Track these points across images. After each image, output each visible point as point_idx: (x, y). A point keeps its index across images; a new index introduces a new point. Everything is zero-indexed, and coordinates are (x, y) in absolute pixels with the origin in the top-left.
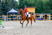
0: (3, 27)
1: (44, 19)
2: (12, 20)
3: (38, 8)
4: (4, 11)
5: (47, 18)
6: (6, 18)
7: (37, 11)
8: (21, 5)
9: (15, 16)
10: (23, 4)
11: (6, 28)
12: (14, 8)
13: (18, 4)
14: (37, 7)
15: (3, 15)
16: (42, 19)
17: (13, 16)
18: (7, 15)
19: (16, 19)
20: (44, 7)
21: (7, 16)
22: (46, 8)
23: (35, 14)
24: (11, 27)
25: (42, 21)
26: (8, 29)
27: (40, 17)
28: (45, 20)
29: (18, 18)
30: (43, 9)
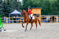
0: (5, 30)
1: (51, 21)
2: (15, 22)
3: (45, 9)
4: (6, 13)
5: (55, 20)
6: (8, 20)
7: (43, 13)
8: (25, 5)
9: (19, 18)
10: (28, 5)
11: (8, 31)
12: (17, 9)
13: (22, 5)
14: (43, 7)
15: (5, 17)
16: (49, 21)
17: (16, 18)
18: (9, 16)
19: (20, 22)
20: (52, 8)
21: (10, 18)
22: (53, 9)
23: (41, 15)
24: (14, 30)
25: (49, 24)
26: (10, 32)
27: (47, 19)
28: (52, 23)
29: (22, 20)
30: (50, 10)
